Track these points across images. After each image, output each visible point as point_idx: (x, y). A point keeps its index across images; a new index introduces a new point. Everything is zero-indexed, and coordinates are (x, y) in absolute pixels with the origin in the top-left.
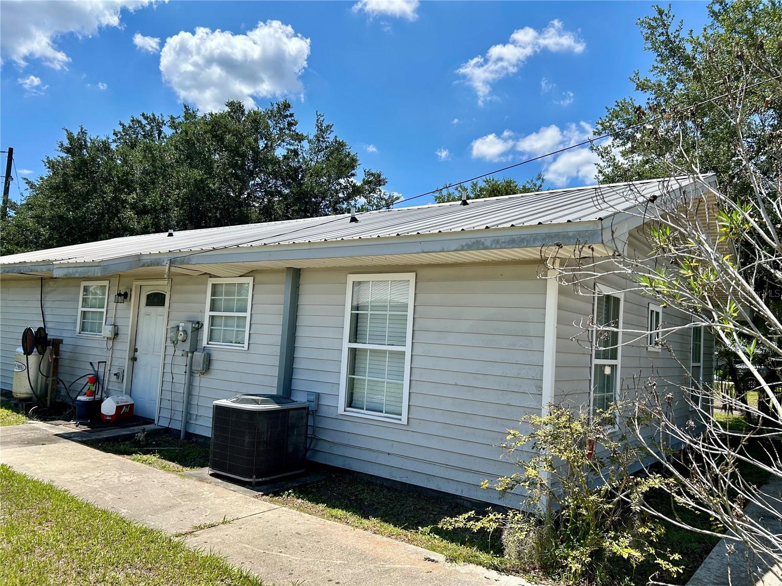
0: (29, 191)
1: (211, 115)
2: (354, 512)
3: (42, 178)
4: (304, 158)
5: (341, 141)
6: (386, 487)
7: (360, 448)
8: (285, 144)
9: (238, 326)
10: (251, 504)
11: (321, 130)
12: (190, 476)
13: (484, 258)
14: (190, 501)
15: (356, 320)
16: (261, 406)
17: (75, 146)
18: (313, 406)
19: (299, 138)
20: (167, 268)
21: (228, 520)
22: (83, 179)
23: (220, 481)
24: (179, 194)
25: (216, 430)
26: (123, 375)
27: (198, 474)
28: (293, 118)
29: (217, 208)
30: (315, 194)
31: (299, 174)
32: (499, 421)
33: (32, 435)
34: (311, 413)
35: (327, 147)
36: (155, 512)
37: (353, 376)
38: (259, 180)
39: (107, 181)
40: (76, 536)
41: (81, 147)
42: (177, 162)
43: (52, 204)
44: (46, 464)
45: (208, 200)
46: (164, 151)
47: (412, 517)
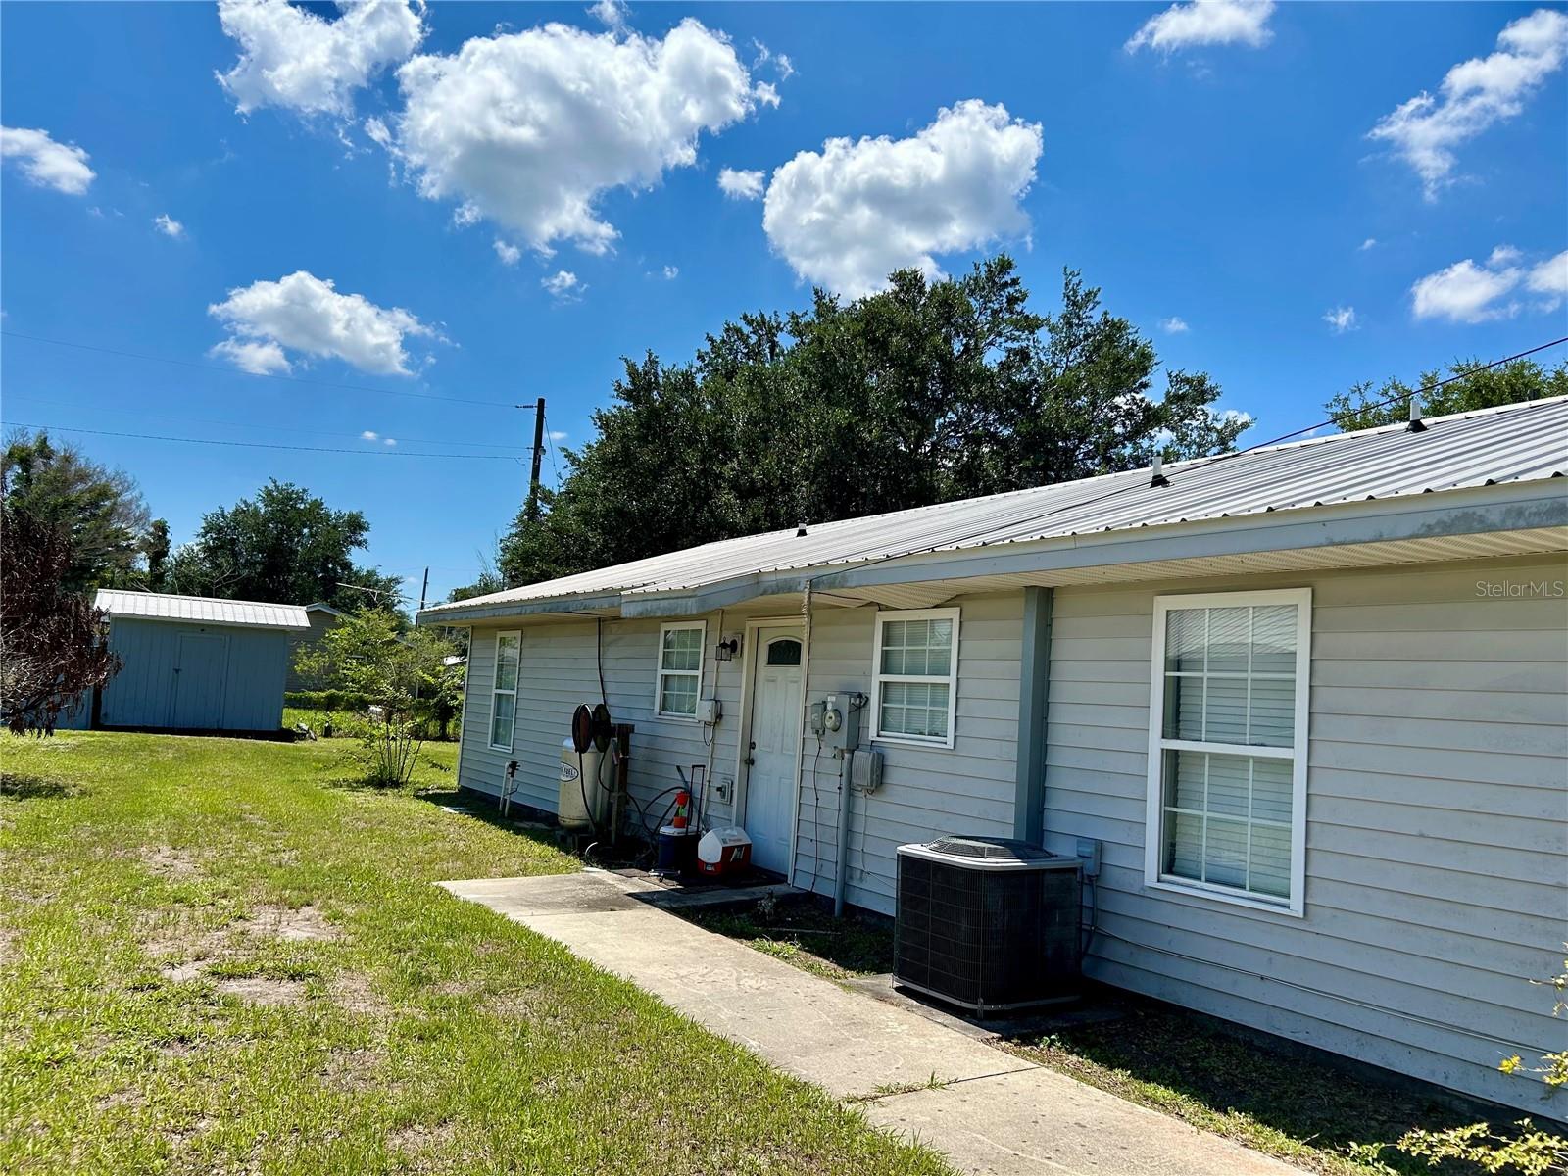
0: (569, 469)
1: (864, 302)
2: (1192, 1095)
3: (589, 447)
4: (1041, 363)
5: (1116, 320)
6: (1259, 1049)
7: (1197, 961)
8: (1003, 339)
9: (933, 703)
10: (978, 1054)
11: (1075, 303)
12: (860, 989)
13: (1484, 549)
14: (866, 1037)
15: (1175, 691)
16: (988, 860)
17: (640, 387)
18: (1090, 867)
19: (1031, 325)
20: (806, 596)
21: (939, 1081)
22: (653, 442)
23: (915, 1002)
24: (810, 456)
25: (903, 903)
26: (732, 791)
27: (873, 985)
28: (1017, 288)
29: (876, 477)
30: (1065, 433)
31: (1031, 395)
32: (1538, 924)
33: (593, 893)
34: (1086, 881)
35: (1086, 337)
36: (806, 1051)
37: (1175, 810)
38: (953, 416)
39: (691, 442)
40: (682, 1081)
41: (649, 387)
42: (806, 397)
43: (605, 490)
44: (620, 945)
45: (861, 463)
46: (783, 380)
47: (1326, 1120)
